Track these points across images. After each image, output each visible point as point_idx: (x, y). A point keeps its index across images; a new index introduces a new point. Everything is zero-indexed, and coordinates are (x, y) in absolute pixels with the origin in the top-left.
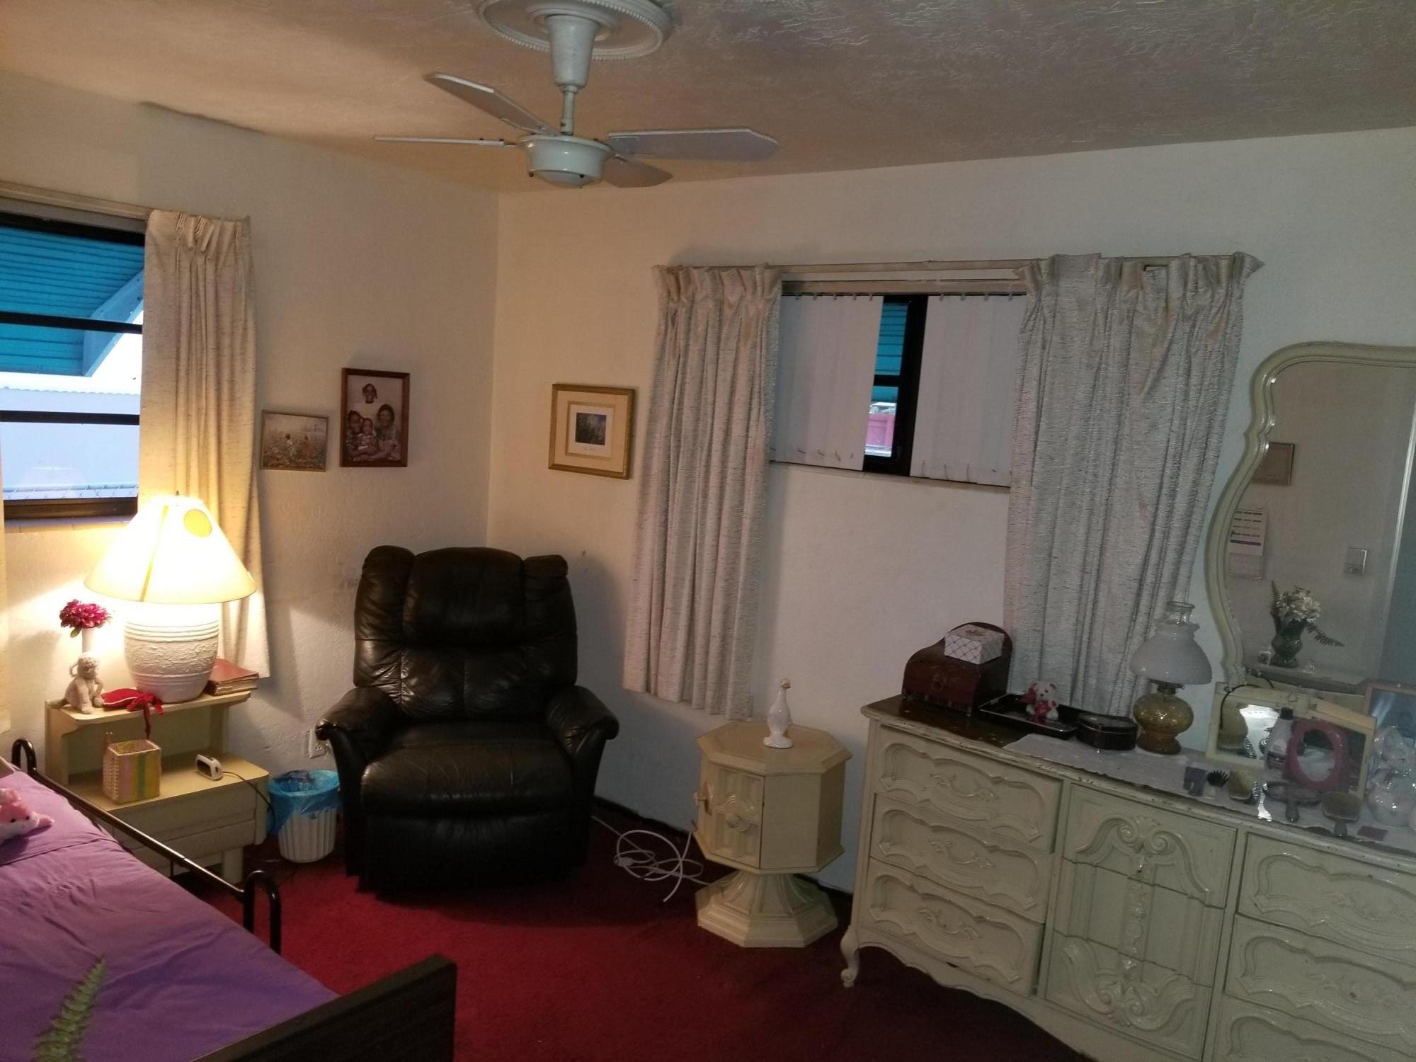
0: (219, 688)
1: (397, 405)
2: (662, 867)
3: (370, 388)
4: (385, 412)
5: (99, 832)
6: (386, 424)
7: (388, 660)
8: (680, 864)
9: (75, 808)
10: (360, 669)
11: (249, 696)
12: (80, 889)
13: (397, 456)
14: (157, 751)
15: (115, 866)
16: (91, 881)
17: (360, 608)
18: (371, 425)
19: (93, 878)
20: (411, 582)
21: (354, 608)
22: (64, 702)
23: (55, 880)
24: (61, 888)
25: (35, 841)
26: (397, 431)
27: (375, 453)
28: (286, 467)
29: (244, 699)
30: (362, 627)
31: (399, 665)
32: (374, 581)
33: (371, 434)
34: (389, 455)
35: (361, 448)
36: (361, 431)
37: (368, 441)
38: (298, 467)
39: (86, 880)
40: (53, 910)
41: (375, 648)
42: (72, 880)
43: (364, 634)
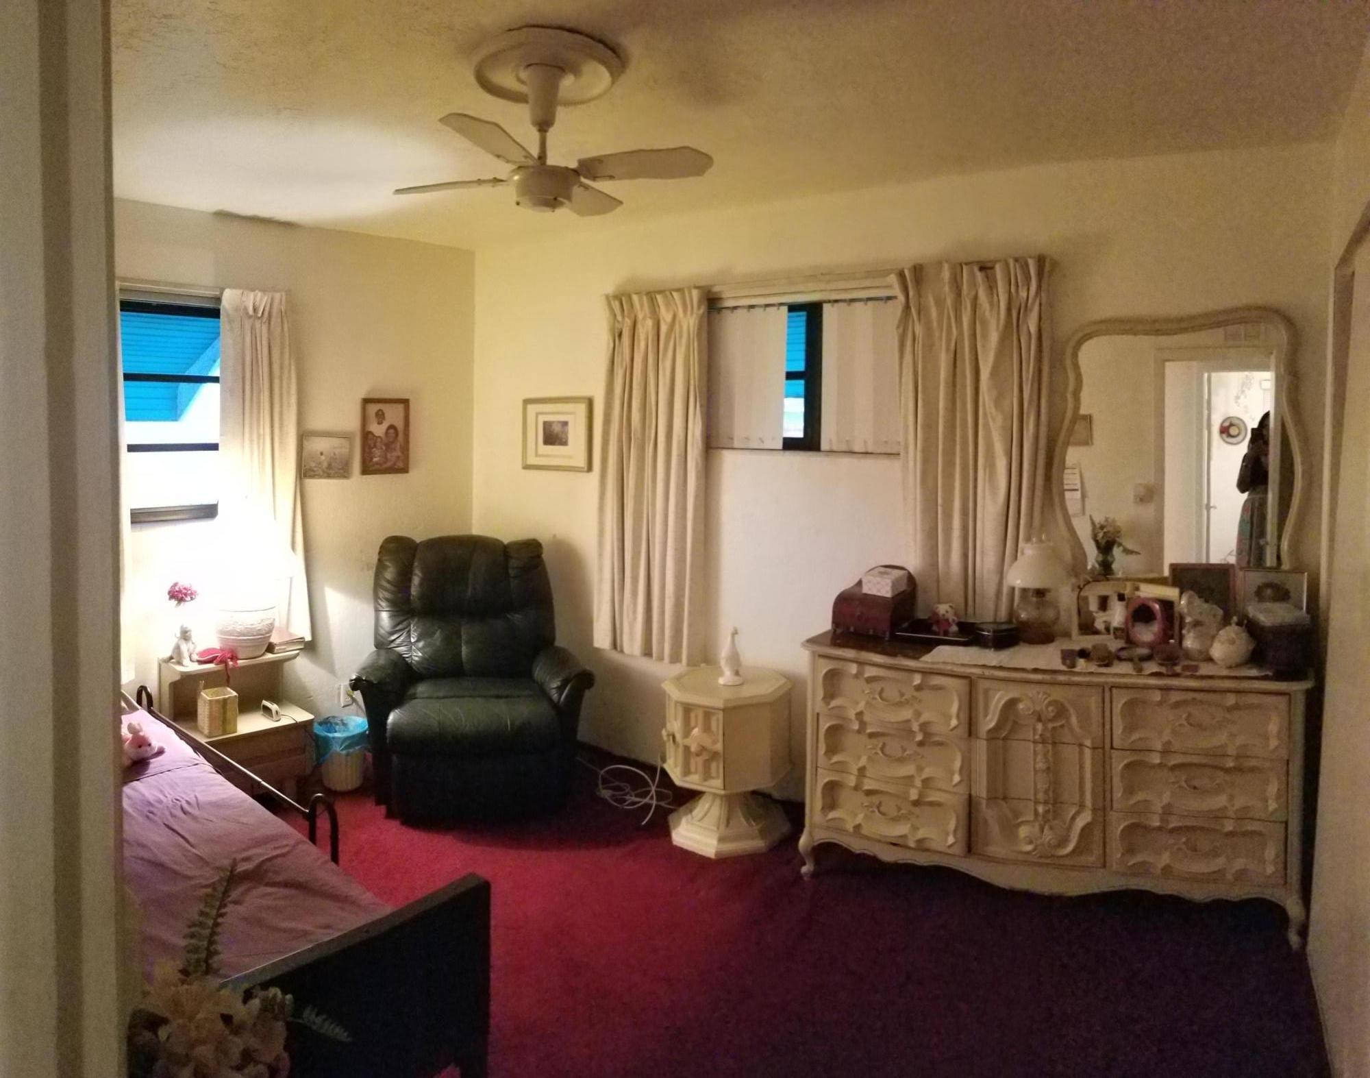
0: (276, 648)
1: (400, 425)
2: (636, 796)
3: (380, 413)
4: (392, 431)
5: (199, 758)
6: (391, 440)
7: (400, 627)
8: (653, 792)
9: (181, 739)
10: (379, 634)
11: (298, 654)
12: (188, 803)
13: (401, 465)
14: (236, 696)
15: (212, 785)
16: (196, 797)
17: (377, 586)
18: (381, 442)
19: (197, 794)
20: (416, 564)
21: (372, 585)
22: (171, 658)
23: (170, 795)
24: (174, 801)
25: (155, 764)
26: (400, 445)
27: (385, 463)
28: (320, 477)
29: (295, 657)
30: (380, 601)
31: (409, 631)
32: (388, 563)
33: (382, 449)
34: (395, 464)
35: (375, 460)
36: (375, 446)
37: (379, 454)
38: (329, 476)
39: (192, 796)
40: (169, 817)
41: (391, 617)
42: (181, 795)
43: (381, 606)
